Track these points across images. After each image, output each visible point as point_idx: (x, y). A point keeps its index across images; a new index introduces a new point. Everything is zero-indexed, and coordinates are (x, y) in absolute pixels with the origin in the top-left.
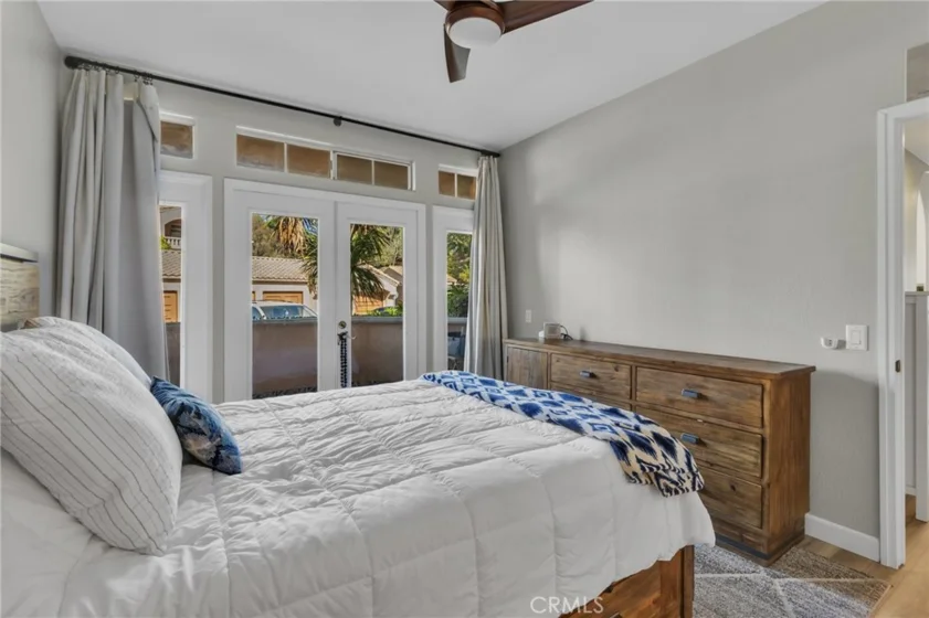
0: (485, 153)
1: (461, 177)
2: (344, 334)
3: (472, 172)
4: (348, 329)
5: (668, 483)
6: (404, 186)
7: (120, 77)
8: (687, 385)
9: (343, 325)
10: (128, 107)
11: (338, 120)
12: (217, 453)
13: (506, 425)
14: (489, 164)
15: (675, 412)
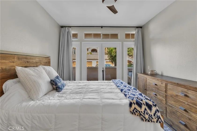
0: (137, 27)
1: (132, 34)
2: (103, 70)
3: (134, 32)
4: (104, 69)
5: (142, 117)
6: (117, 38)
7: (67, 28)
8: (182, 91)
9: (103, 68)
10: (68, 32)
11: (102, 27)
12: (56, 88)
13: (113, 93)
14: (138, 30)
15: (178, 99)
